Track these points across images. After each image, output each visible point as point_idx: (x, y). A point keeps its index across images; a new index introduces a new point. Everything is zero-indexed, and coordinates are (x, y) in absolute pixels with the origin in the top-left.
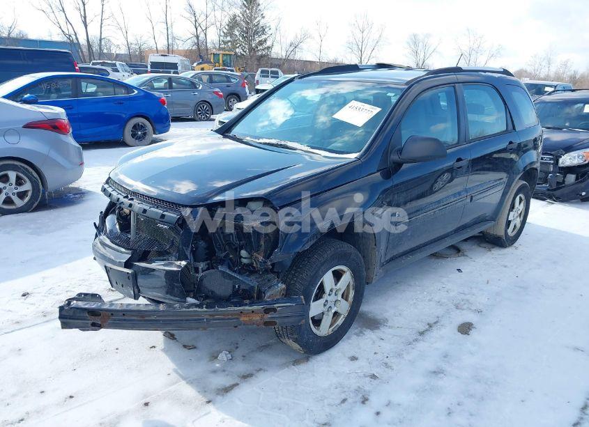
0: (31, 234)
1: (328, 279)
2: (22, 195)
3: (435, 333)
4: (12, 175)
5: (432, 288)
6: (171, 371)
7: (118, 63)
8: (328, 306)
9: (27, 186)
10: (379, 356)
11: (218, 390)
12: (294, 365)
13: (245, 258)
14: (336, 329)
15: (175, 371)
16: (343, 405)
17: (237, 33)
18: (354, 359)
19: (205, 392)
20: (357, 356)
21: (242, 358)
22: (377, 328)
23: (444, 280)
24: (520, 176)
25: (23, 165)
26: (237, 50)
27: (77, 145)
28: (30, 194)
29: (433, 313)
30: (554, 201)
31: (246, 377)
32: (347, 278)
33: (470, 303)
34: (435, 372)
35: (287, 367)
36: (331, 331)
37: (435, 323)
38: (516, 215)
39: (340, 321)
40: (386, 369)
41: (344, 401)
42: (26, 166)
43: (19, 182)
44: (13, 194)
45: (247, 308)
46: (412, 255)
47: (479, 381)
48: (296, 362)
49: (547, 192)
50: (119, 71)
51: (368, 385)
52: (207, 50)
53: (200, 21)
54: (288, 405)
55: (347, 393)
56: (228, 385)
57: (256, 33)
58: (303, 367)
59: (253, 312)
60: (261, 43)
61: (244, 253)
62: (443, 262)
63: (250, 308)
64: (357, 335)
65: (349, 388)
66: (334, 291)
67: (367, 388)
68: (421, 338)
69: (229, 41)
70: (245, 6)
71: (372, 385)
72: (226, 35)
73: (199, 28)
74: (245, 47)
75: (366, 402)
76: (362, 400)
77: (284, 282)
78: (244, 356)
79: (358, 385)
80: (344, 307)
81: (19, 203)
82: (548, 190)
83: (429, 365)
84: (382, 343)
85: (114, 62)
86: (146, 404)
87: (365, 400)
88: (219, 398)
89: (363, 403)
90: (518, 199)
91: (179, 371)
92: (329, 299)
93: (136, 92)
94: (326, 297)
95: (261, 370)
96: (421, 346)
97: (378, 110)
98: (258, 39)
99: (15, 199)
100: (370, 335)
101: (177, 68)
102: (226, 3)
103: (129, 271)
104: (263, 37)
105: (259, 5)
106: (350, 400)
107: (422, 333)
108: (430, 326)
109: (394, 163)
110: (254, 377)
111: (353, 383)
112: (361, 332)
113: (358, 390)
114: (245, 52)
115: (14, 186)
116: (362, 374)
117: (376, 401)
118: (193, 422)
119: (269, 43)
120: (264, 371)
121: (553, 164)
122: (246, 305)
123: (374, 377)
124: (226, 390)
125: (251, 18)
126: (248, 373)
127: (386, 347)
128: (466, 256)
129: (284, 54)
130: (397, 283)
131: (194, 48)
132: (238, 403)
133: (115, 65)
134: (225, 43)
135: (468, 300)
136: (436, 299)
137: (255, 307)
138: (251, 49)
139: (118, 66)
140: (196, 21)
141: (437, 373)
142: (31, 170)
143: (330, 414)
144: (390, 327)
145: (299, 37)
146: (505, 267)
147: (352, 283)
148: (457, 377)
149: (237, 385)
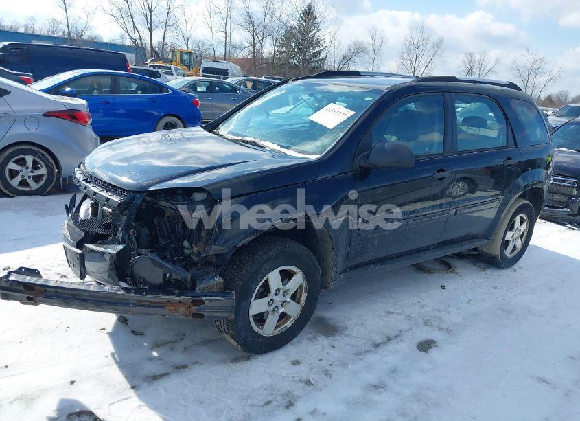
0: (36, 214)
1: (274, 278)
2: (37, 179)
3: (391, 347)
4: (29, 159)
5: (407, 302)
6: (108, 354)
7: (173, 67)
8: (274, 306)
9: (43, 171)
10: (323, 363)
11: (147, 377)
12: (232, 362)
13: (187, 249)
14: (284, 330)
15: (113, 355)
16: (266, 406)
17: (293, 44)
18: (296, 363)
19: (134, 377)
20: (300, 360)
21: (183, 349)
22: (333, 335)
23: (423, 295)
24: (520, 194)
25: (40, 150)
26: (292, 61)
27: (95, 136)
28: (45, 178)
29: (397, 327)
30: (575, 226)
31: (180, 368)
32: (298, 280)
33: (441, 321)
34: (375, 386)
35: (225, 363)
36: (277, 332)
37: (396, 337)
38: (516, 235)
39: (289, 324)
40: (324, 377)
41: (269, 403)
42: (43, 152)
43: (35, 166)
44: (29, 177)
45: (174, 297)
46: (382, 264)
47: (419, 400)
48: (236, 360)
49: (568, 217)
50: (173, 75)
51: (298, 390)
52: (262, 58)
53: (257, 31)
54: (210, 400)
55: (274, 396)
56: (158, 373)
57: (311, 45)
58: (241, 366)
59: (180, 302)
60: (315, 55)
61: (186, 243)
62: (428, 277)
63: (177, 298)
64: (310, 340)
65: (278, 391)
66: (281, 292)
67: (296, 393)
68: (374, 350)
69: (284, 52)
70: (303, 19)
71: (304, 390)
72: (282, 45)
73: (256, 38)
74: (299, 59)
75: (291, 407)
76: (287, 404)
77: (221, 276)
78: (185, 348)
79: (289, 388)
80: (294, 310)
81: (34, 186)
82: (569, 215)
83: (372, 378)
84: (332, 351)
85: (170, 65)
86: (72, 383)
87: (290, 405)
88: (145, 385)
89: (287, 407)
90: (518, 219)
91: (116, 355)
92: (275, 298)
93: (170, 92)
94: (271, 296)
95: (197, 363)
96: (372, 358)
97: (353, 113)
98: (312, 51)
99: (30, 181)
100: (323, 341)
101: (227, 74)
102: (284, 15)
103: (79, 251)
104: (318, 49)
105: (316, 18)
106: (274, 403)
107: (377, 346)
108: (389, 339)
109: (360, 167)
110: (187, 369)
111: (285, 386)
112: (315, 337)
113: (288, 394)
114: (299, 63)
115: (30, 169)
116: (298, 379)
117: (301, 408)
118: (110, 405)
119: (323, 55)
120: (200, 364)
121: (576, 188)
122: (174, 294)
123: (309, 383)
124: (155, 378)
125: (308, 30)
126: (183, 364)
127: (334, 354)
128: (457, 273)
129: (337, 65)
130: (371, 293)
131: (250, 57)
132: (163, 392)
133: (170, 68)
134: (281, 53)
135: (440, 318)
136: (407, 313)
137: (182, 298)
138: (305, 60)
139: (173, 69)
140: (254, 31)
141: (377, 387)
142: (47, 155)
143: (249, 414)
144: (347, 336)
145: (353, 50)
146: (495, 288)
147: (304, 285)
148: (398, 394)
149: (168, 374)
